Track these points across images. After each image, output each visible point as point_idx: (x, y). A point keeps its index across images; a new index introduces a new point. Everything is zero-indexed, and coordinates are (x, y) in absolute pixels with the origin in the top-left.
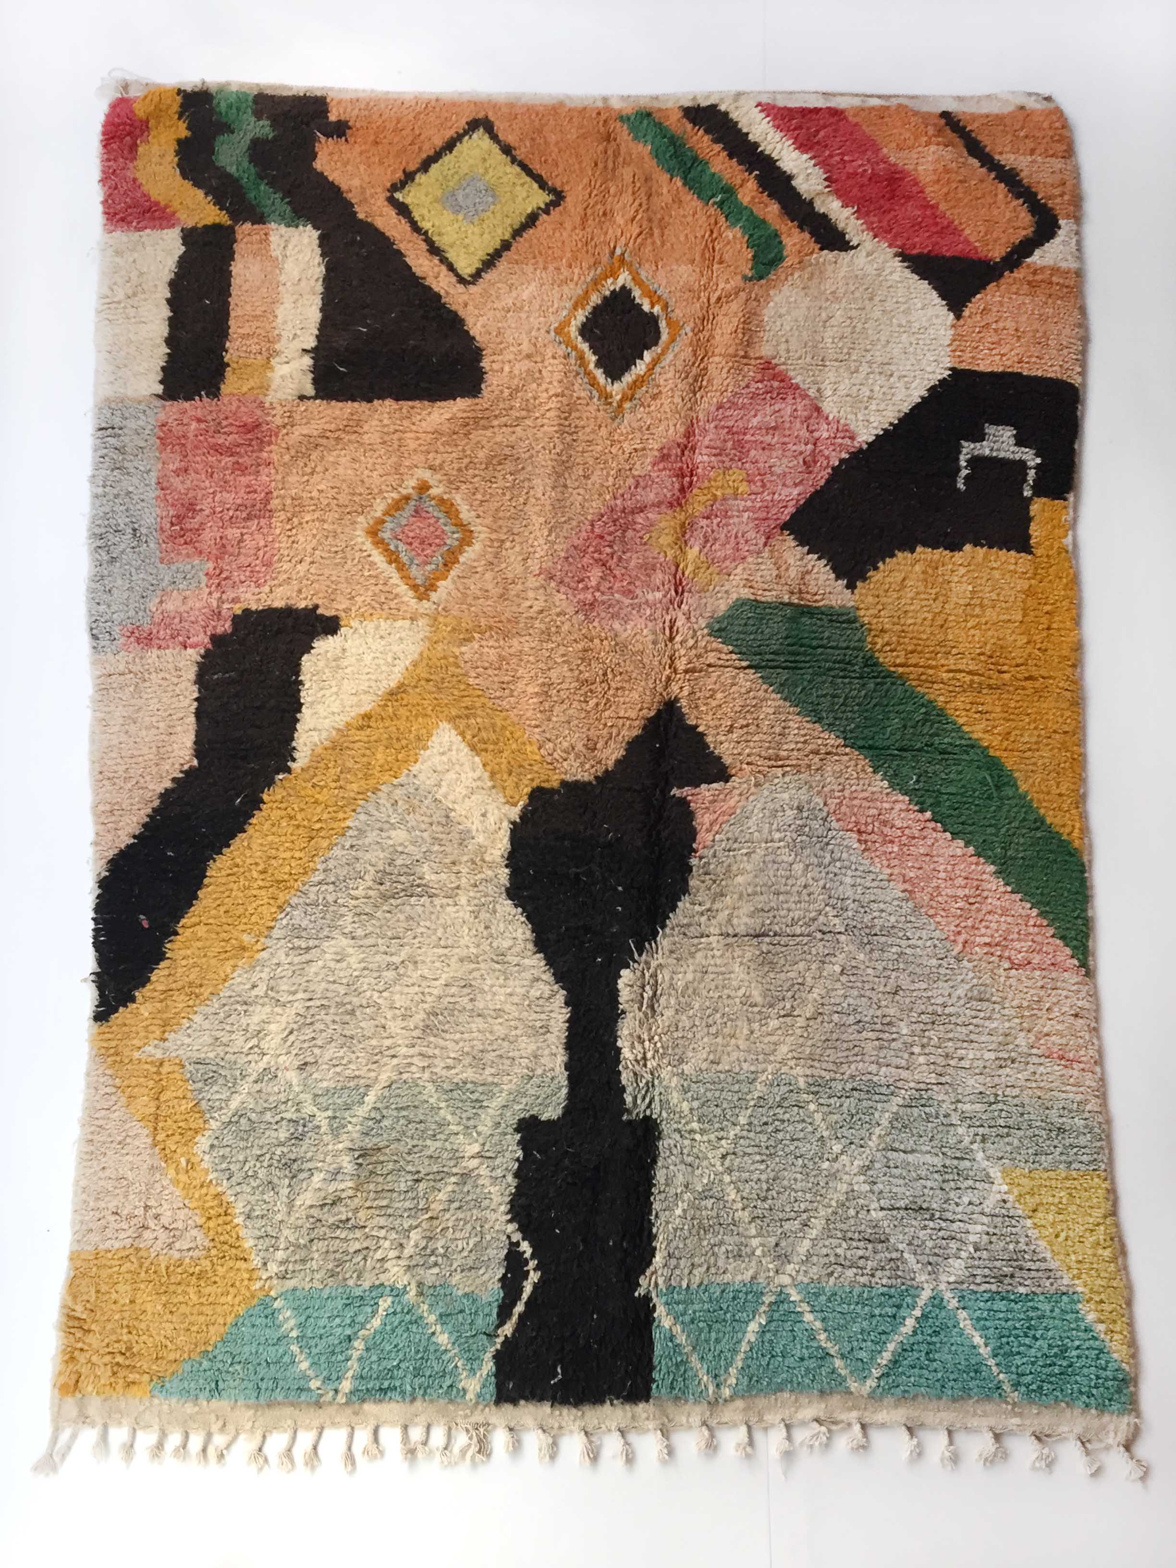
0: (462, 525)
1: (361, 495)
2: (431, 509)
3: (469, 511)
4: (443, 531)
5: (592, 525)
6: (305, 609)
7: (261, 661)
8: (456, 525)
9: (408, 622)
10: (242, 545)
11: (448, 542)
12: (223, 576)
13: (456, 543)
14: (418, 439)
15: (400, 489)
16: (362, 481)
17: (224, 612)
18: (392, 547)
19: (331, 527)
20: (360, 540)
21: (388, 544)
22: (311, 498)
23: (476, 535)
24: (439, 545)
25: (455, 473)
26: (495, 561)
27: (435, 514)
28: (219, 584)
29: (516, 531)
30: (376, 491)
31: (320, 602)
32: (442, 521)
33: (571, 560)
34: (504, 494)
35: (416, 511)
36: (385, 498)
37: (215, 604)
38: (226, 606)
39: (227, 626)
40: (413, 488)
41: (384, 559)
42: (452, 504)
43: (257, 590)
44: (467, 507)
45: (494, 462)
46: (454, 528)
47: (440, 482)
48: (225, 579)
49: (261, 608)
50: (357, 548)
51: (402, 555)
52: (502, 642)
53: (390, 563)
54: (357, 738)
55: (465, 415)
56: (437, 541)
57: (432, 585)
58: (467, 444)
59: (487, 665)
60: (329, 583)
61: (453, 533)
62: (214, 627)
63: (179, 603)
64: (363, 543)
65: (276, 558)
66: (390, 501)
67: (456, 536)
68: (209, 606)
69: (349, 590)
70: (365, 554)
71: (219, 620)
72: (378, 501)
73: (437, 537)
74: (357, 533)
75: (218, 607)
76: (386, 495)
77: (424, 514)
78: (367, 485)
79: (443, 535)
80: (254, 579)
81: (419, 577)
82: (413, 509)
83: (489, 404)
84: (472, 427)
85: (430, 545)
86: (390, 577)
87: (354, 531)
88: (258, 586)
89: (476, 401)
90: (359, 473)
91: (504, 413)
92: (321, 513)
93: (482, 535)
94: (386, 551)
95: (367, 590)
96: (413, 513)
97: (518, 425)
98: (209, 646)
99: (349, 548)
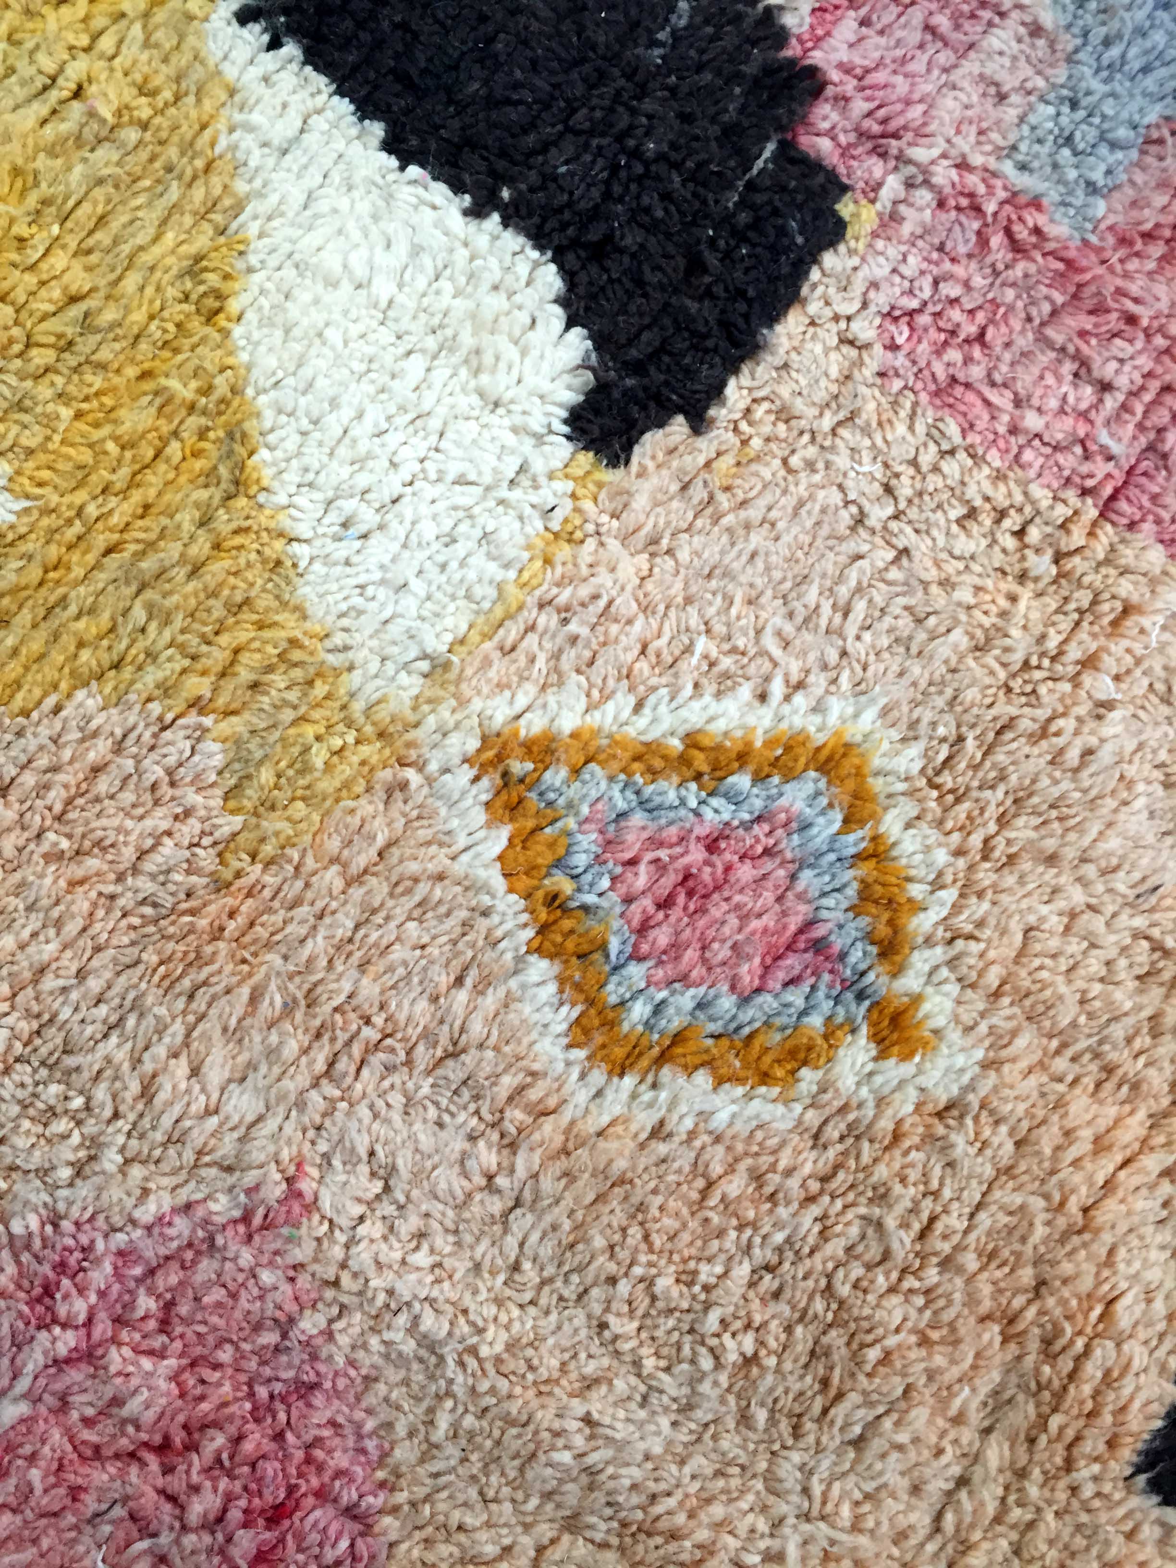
0: (663, 1059)
1: (1003, 821)
2: (796, 997)
3: (704, 1116)
4: (684, 979)
5: (351, 1512)
6: (716, 392)
7: (636, 154)
8: (678, 1038)
9: (438, 645)
10: (1068, 367)
11: (636, 972)
12: (997, 240)
13: (613, 993)
14: (1100, 1146)
15: (939, 953)
16: (1052, 860)
17: (876, 167)
18: (742, 781)
19: (943, 650)
20: (837, 708)
21: (759, 778)
22: (1089, 663)
23: (598, 1077)
24: (643, 929)
25: (881, 1172)
26: (454, 1071)
27: (767, 1001)
28: (977, 209)
29: (521, 1221)
30: (985, 876)
31: (706, 446)
32: (727, 1003)
33: (270, 1338)
34: (686, 1278)
35: (819, 946)
36: (937, 884)
37: (920, 154)
38: (893, 186)
39: (825, 145)
40: (917, 999)
41: (720, 726)
42: (765, 1078)
43: (881, 300)
44: (721, 1119)
45: (836, 1338)
46: (673, 1021)
47: (881, 1102)
48: (983, 240)
49: (815, 274)
50: (818, 681)
51: (692, 794)
52: (146, 886)
53: (692, 740)
54: (170, 237)
55: (1092, 1370)
56: (662, 937)
57: (514, 809)
58: (971, 1300)
59: (103, 785)
60: (754, 513)
61: (659, 1009)
62: (842, 101)
63: (996, 68)
64: (818, 708)
65: (952, 428)
66: (916, 891)
67: (639, 1010)
68: (921, 134)
69: (683, 555)
70: (777, 688)
71: (863, 135)
72: (941, 857)
73: (676, 948)
74: (869, 716)
75: (902, 159)
76: (949, 895)
77: (793, 963)
78: (1026, 865)
79: (670, 970)
80: (924, 319)
81: (574, 790)
82: (838, 943)
83: (1088, 1491)
84: (1030, 1361)
85: (665, 904)
86: (639, 707)
87: (885, 712)
88: (891, 315)
89: (1128, 1454)
90: (1090, 871)
91: (1016, 1514)
92: (1017, 658)
93: (582, 1097)
94: (743, 757)
95: (646, 609)
96: (819, 931)
97: (937, 1527)
98: (792, 50)
99: (833, 656)
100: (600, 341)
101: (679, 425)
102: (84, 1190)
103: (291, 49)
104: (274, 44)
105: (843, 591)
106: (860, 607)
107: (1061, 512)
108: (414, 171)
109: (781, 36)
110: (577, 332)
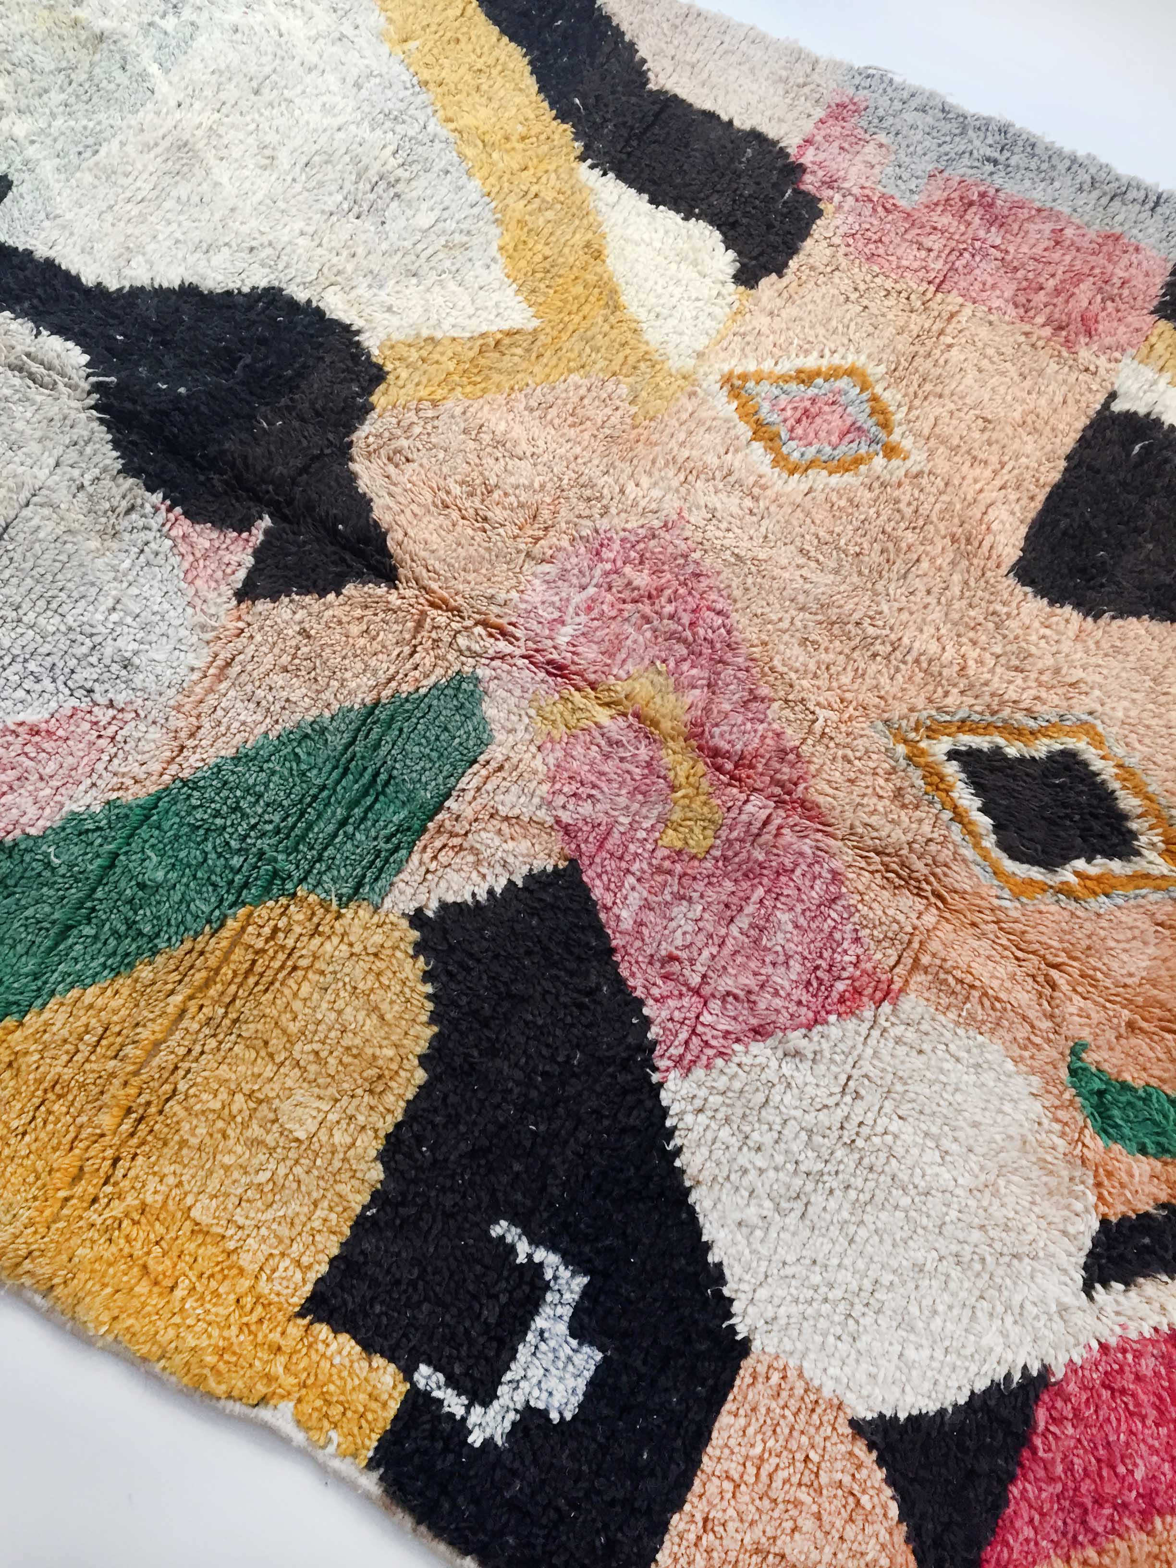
0: (808, 468)
1: (920, 385)
2: (854, 445)
3: (827, 484)
4: (810, 444)
5: (721, 612)
6: (786, 265)
7: (741, 195)
8: (812, 461)
9: (700, 348)
10: (915, 246)
11: (793, 444)
12: (880, 209)
13: (785, 450)
15: (904, 427)
16: (940, 396)
17: (830, 192)
18: (819, 381)
19: (887, 335)
20: (851, 357)
21: (826, 380)
22: (941, 332)
23: (785, 476)
24: (792, 430)
25: (896, 494)
26: (732, 479)
27: (843, 448)
28: (871, 201)
29: (764, 523)
30: (917, 402)
31: (785, 281)
32: (828, 449)
33: (681, 561)
34: (830, 532)
35: (859, 429)
36: (899, 406)
37: (846, 185)
38: (838, 198)
39: (810, 187)
40: (899, 442)
41: (808, 365)
42: (847, 470)
43: (841, 231)
44: (833, 484)
45: (890, 545)
46: (809, 457)
47: (892, 474)
48: (874, 210)
49: (814, 227)
50: (842, 349)
51: (802, 387)
52: (608, 432)
53: (799, 371)
54: (578, 236)
55: (986, 545)
56: (799, 431)
57: (737, 396)
58: (937, 531)
59: (586, 402)
60: (807, 300)
61: (802, 455)
62: (813, 172)
63: (869, 158)
64: (844, 358)
65: (876, 268)
66: (892, 409)
67: (796, 455)
68: (845, 179)
69: (784, 315)
70: (827, 353)
71: (823, 183)
72: (899, 398)
73: (805, 435)
74: (863, 358)
75: (839, 188)
76: (905, 409)
77: (850, 436)
78: (931, 398)
79: (804, 442)
80: (858, 236)
81: (759, 388)
82: (865, 427)
83: (992, 581)
84: (963, 546)
85: (799, 421)
86: (776, 364)
87: (869, 356)
88: (845, 235)
89: (1005, 568)
90: (955, 398)
91: (967, 594)
92: (915, 334)
93: (780, 482)
94: (818, 374)
95: (774, 332)
96: (858, 424)
97: (939, 603)
98: (792, 159)
99: (846, 342)
100: (740, 253)
101: (774, 276)
102: (605, 520)
103: (611, 175)
104: (605, 174)
105: (846, 321)
106: (853, 325)
107: (921, 289)
108: (661, 208)
109: (788, 155)
110: (730, 251)
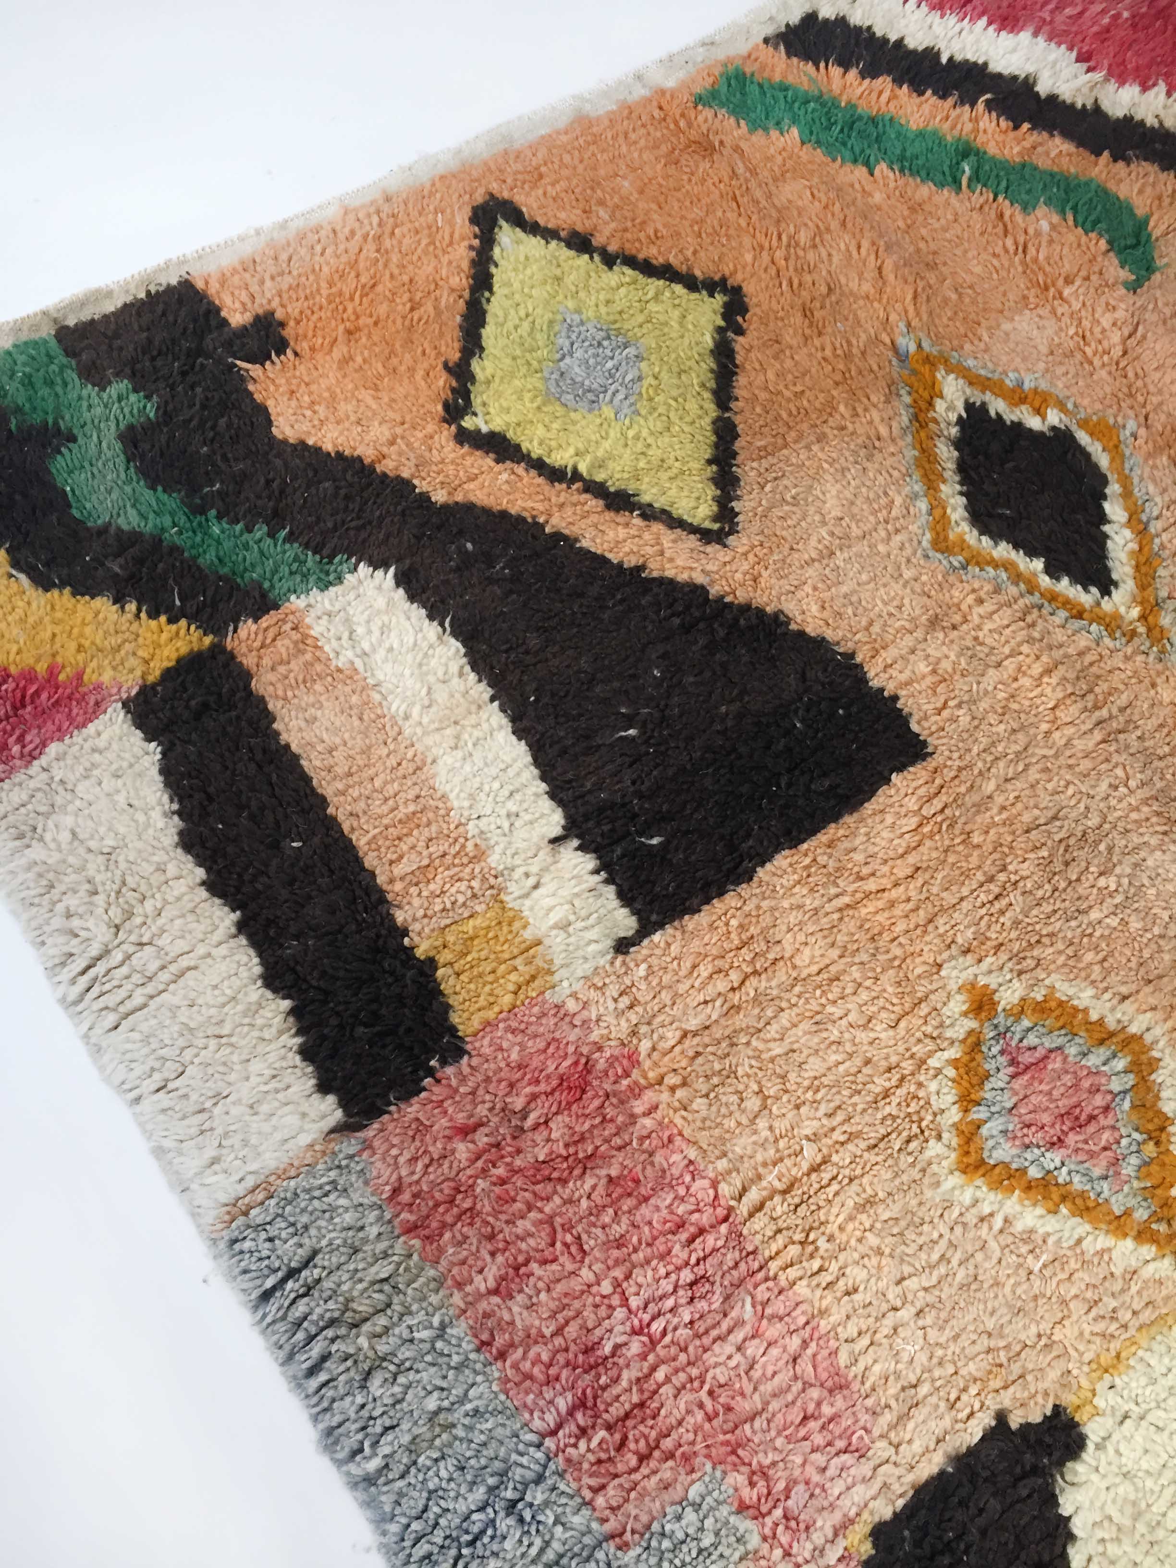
0: (1112, 1035)
1: (886, 1094)
2: (1032, 1039)
3: (1097, 997)
4: (1090, 1073)
6: (989, 1436)
8: (1101, 1042)
10: (756, 1374)
11: (1117, 1086)
12: (778, 1487)
13: (1130, 1080)
14: (892, 904)
15: (949, 1033)
16: (868, 1061)
18: (1034, 1172)
19: (894, 1210)
20: (967, 1197)
21: (1023, 1171)
22: (815, 1168)
23: (1148, 1038)
24: (1107, 1109)
25: (1014, 934)
27: (1048, 1043)
28: (786, 1515)
30: (908, 1066)
31: (1003, 1401)
32: (1072, 1051)
34: (1124, 922)
35: (1013, 1062)
36: (939, 1072)
38: (834, 1557)
40: (965, 1014)
41: (1040, 1211)
42: (1061, 1004)
43: (866, 1469)
44: (1090, 992)
45: (1058, 867)
46: (1103, 1052)
47: (1001, 968)
48: (787, 1490)
49: (900, 1503)
50: (971, 1218)
51: (1062, 1176)
53: (1055, 1209)
55: (937, 804)
56: (1099, 1101)
58: (981, 857)
60: (984, 1342)
61: (1108, 1062)
64: (976, 1202)
65: (843, 1357)
66: (951, 1072)
67: (1118, 1065)
69: (1033, 1330)
70: (998, 1223)
72: (933, 1086)
73: (1095, 1090)
74: (948, 1185)
76: (933, 1062)
77: (1029, 1058)
78: (884, 1064)
79: (1096, 1080)
80: (840, 1444)
81: (1132, 1202)
82: (1003, 1060)
83: (956, 755)
84: (963, 820)
85: (1092, 1118)
86: (1079, 1241)
87: (938, 1184)
88: (862, 1454)
89: (931, 763)
90: (849, 1047)
91: (989, 758)
92: (855, 1187)
93: (1158, 1031)
94: (1028, 1188)
95: (1064, 1302)
96: (1011, 1070)
97: (1027, 767)
99: (958, 1230)
100: (1052, 1500)
101: (1015, 1422)
105: (943, 1270)
106: (935, 1257)
107: (793, 1273)
110: (1066, 1514)
